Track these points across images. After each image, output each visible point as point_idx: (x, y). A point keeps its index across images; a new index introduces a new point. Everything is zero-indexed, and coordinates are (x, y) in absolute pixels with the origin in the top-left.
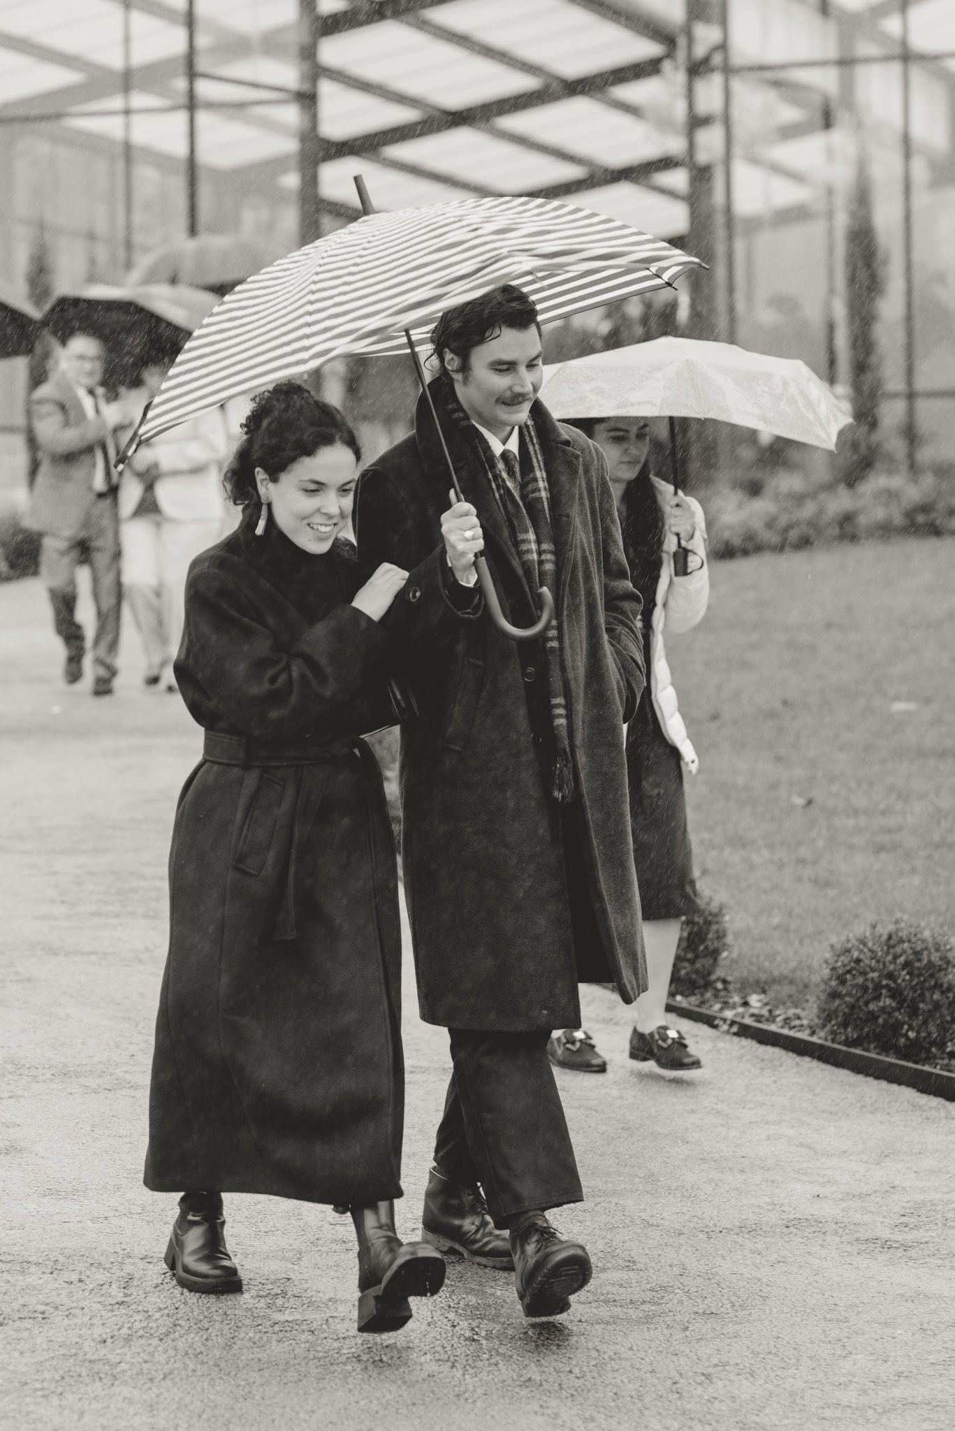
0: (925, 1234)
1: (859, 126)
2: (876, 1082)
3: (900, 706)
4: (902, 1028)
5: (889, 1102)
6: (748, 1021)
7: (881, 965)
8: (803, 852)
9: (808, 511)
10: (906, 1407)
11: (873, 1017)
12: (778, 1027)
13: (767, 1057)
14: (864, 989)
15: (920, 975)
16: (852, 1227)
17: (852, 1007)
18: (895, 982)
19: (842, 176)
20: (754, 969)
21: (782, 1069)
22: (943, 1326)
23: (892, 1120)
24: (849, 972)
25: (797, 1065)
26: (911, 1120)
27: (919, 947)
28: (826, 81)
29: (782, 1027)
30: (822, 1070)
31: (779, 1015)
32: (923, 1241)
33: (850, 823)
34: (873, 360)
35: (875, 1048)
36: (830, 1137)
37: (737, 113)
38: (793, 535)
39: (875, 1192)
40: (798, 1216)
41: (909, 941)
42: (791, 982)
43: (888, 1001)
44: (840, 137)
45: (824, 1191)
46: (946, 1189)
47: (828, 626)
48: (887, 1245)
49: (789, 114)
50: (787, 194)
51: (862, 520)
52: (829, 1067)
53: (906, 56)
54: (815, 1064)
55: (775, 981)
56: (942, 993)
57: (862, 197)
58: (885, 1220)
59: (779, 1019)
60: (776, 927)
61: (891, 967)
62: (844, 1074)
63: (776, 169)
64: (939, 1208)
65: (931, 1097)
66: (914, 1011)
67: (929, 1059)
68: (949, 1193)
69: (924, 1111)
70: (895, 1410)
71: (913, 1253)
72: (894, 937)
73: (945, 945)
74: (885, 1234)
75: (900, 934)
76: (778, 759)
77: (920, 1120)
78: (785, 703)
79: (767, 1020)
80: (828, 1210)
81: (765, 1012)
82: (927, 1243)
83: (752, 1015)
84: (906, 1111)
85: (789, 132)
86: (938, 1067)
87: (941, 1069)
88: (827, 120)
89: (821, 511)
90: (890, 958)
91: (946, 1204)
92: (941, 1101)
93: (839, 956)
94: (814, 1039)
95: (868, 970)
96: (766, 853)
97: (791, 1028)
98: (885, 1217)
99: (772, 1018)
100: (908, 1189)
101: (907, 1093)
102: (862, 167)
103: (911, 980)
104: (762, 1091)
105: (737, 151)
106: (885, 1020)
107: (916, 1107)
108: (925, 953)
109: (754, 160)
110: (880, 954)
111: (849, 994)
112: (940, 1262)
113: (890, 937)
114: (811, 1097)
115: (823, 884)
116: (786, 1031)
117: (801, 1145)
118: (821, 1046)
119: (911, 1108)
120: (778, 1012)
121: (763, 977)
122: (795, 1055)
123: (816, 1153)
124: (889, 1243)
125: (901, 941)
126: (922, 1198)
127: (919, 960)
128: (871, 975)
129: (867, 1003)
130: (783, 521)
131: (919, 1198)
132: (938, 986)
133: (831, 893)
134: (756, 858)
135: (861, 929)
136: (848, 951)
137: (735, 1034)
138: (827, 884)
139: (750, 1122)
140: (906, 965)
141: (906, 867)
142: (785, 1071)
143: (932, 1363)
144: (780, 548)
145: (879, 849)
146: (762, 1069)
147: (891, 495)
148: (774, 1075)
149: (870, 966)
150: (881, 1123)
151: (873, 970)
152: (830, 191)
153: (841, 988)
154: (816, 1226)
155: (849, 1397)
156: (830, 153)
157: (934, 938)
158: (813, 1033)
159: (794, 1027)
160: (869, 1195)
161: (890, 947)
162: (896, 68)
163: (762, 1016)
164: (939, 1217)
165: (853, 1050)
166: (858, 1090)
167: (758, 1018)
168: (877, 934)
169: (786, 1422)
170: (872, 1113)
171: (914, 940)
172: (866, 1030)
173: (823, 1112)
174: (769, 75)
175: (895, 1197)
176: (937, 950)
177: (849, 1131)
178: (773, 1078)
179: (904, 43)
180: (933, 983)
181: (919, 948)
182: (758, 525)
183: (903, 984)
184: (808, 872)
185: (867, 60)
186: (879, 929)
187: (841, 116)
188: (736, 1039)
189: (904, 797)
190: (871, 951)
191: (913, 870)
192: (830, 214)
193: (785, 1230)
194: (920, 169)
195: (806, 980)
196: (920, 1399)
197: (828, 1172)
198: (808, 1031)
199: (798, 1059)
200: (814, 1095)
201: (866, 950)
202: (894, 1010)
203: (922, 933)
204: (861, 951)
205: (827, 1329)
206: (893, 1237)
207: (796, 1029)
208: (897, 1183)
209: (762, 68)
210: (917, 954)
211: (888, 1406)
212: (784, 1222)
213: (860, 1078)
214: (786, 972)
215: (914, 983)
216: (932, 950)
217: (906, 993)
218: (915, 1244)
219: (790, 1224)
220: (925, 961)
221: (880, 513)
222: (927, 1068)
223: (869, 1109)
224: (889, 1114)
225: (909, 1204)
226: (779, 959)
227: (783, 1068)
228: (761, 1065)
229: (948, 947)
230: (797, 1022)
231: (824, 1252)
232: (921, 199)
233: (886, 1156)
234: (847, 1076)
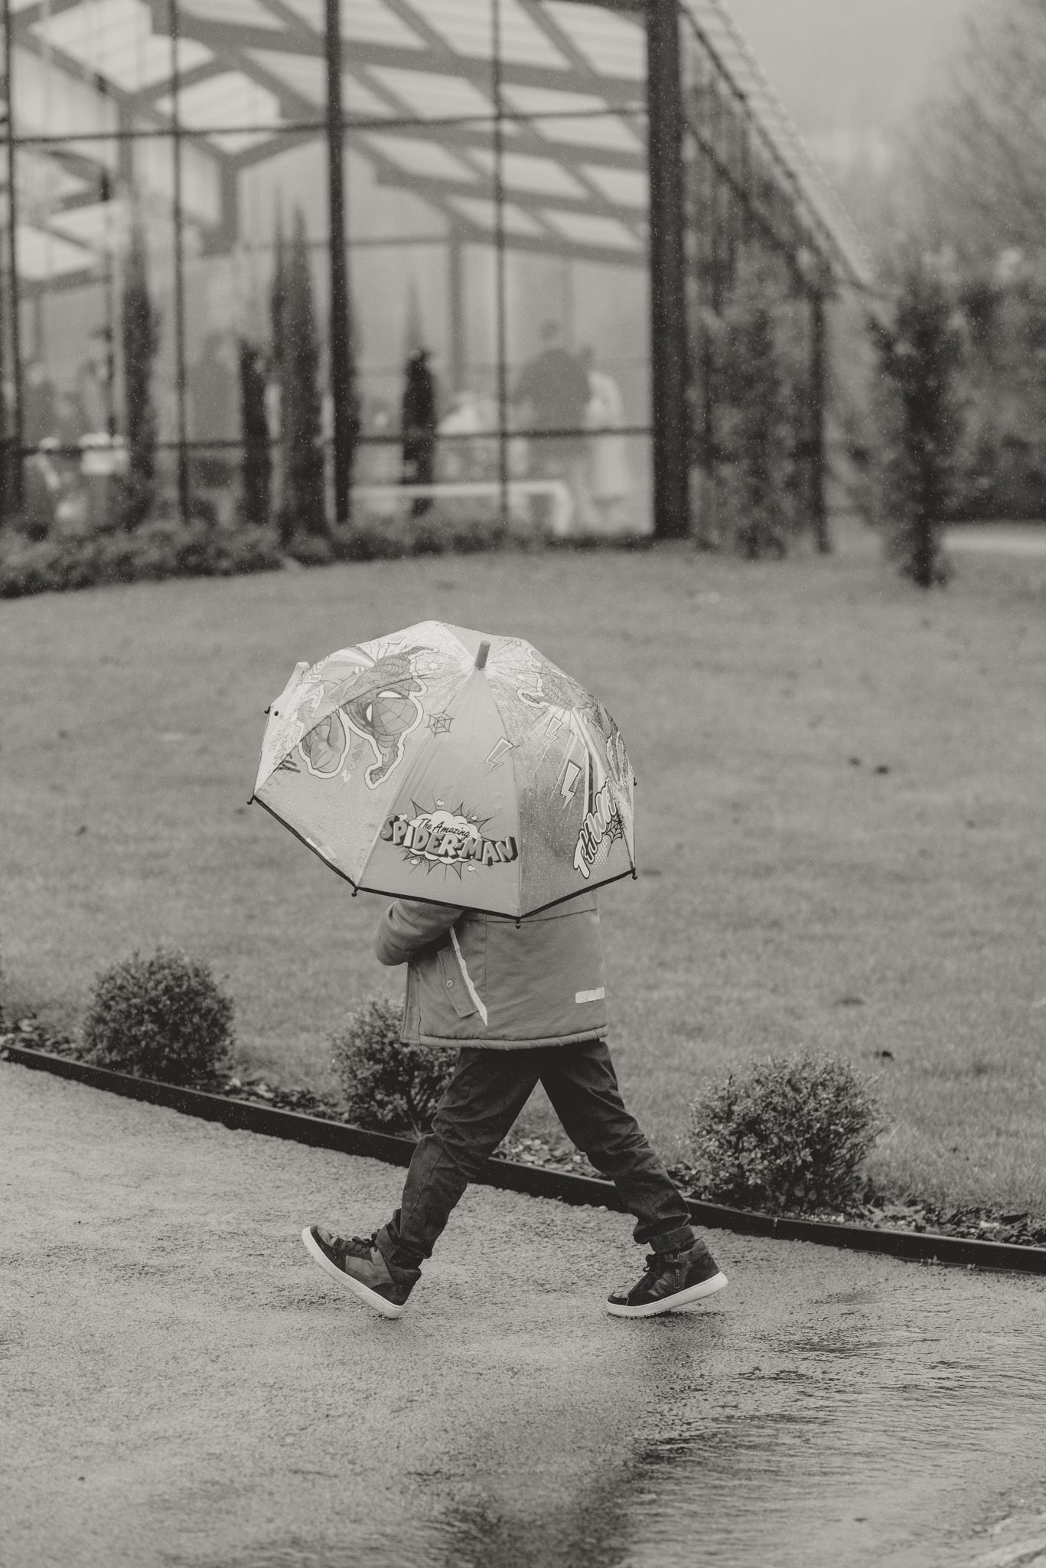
0: (180, 1258)
1: (135, 197)
2: (139, 1104)
3: (169, 737)
4: (164, 1051)
5: (151, 1124)
6: (19, 1046)
7: (143, 992)
8: (76, 878)
9: (88, 551)
10: (157, 1441)
11: (135, 1041)
12: (47, 1051)
13: (36, 1081)
14: (128, 1015)
15: (181, 999)
16: (111, 1253)
17: (116, 1031)
18: (156, 1007)
19: (118, 241)
20: (26, 994)
21: (49, 1093)
22: (195, 1353)
23: (154, 1141)
24: (113, 998)
25: (64, 1088)
26: (171, 1141)
27: (179, 972)
28: (107, 154)
29: (51, 1051)
30: (88, 1093)
31: (48, 1040)
32: (179, 1264)
33: (120, 849)
34: (147, 411)
35: (138, 1070)
36: (93, 1160)
37: (20, 182)
38: (75, 575)
39: (134, 1216)
40: (59, 1244)
41: (170, 967)
42: (61, 1006)
43: (150, 1026)
44: (118, 208)
45: (84, 1217)
46: (203, 1211)
47: (105, 660)
48: (144, 1271)
49: (72, 185)
50: (69, 259)
51: (138, 562)
52: (94, 1090)
53: (177, 133)
54: (82, 1087)
55: (45, 1006)
56: (202, 1017)
57: (137, 259)
58: (144, 1245)
59: (48, 1043)
60: (47, 953)
61: (153, 993)
62: (109, 1097)
63: (62, 236)
64: (196, 1230)
65: (191, 1117)
66: (175, 1035)
67: (189, 1081)
68: (205, 1214)
69: (184, 1131)
70: (146, 1445)
71: (170, 1278)
72: (155, 964)
73: (203, 971)
74: (142, 1258)
75: (161, 961)
76: (54, 788)
77: (180, 1140)
78: (63, 735)
79: (37, 1045)
80: (89, 1236)
81: (35, 1037)
82: (182, 1267)
83: (23, 1040)
84: (167, 1132)
85: (72, 202)
86: (198, 1087)
87: (201, 1090)
88: (105, 191)
89: (100, 552)
90: (151, 984)
91: (203, 1226)
92: (200, 1120)
93: (103, 983)
94: (81, 1063)
95: (131, 996)
96: (40, 880)
97: (60, 1052)
98: (143, 1242)
99: (42, 1043)
100: (166, 1212)
101: (168, 1114)
102: (137, 236)
103: (172, 1005)
104: (29, 1116)
105: (22, 218)
106: (147, 1045)
107: (176, 1127)
108: (186, 978)
109: (39, 226)
110: (142, 980)
111: (113, 1021)
112: (196, 1286)
113: (152, 964)
114: (77, 1121)
115: (92, 909)
116: (54, 1056)
117: (65, 1170)
118: (88, 1069)
119: (171, 1128)
120: (47, 1036)
121: (34, 1001)
122: (62, 1079)
123: (79, 1178)
124: (146, 1269)
125: (162, 967)
126: (180, 1220)
127: (180, 986)
128: (134, 1001)
129: (129, 1029)
130: (66, 561)
131: (175, 1220)
132: (197, 1010)
133: (101, 917)
134: (31, 886)
135: (125, 955)
136: (112, 978)
137: (6, 1059)
138: (98, 909)
139: (16, 1149)
140: (167, 990)
141: (171, 891)
142: (52, 1095)
143: (184, 1394)
144: (63, 587)
145: (146, 874)
146: (31, 1094)
147: (166, 538)
148: (41, 1100)
149: (132, 993)
150: (143, 1144)
151: (135, 996)
152: (108, 257)
153: (105, 1014)
154: (76, 1253)
155: (102, 1433)
156: (109, 221)
157: (192, 963)
158: (79, 1058)
159: (63, 1051)
160: (129, 1219)
161: (152, 973)
162: (167, 143)
163: (32, 1040)
164: (195, 1239)
165: (117, 1073)
166: (121, 1112)
167: (28, 1043)
168: (140, 961)
169: (38, 1463)
170: (134, 1135)
171: (174, 966)
172: (130, 1053)
173: (88, 1135)
174: (51, 147)
175: (154, 1220)
176: (197, 975)
177: (111, 1154)
178: (41, 1103)
179: (174, 119)
180: (192, 1007)
181: (179, 974)
182: (41, 566)
183: (165, 1009)
184: (80, 897)
185: (144, 135)
186: (141, 958)
187: (120, 188)
188: (6, 1064)
189: (171, 824)
190: (133, 977)
191: (178, 895)
192: (107, 279)
193: (46, 1259)
194: (191, 239)
195: (75, 1005)
196: (171, 1432)
197: (90, 1197)
198: (75, 1055)
199: (65, 1083)
200: (80, 1119)
201: (129, 977)
202: (155, 1034)
203: (182, 960)
204: (125, 978)
205: (82, 1361)
206: (151, 1262)
207: (64, 1054)
208: (156, 1205)
209: (46, 140)
210: (178, 979)
211: (140, 1442)
212: (45, 1251)
213: (124, 1099)
214: (55, 997)
215: (174, 1008)
216: (192, 976)
217: (166, 1017)
218: (171, 1269)
219: (51, 1253)
220: (185, 987)
221: (154, 555)
222: (187, 1089)
223: (132, 1131)
224: (150, 1135)
225: (167, 1228)
226: (50, 984)
227: (51, 1092)
228: (30, 1090)
229: (206, 972)
230: (65, 1046)
231: (83, 1282)
232: (193, 266)
233: (147, 1179)
234: (112, 1098)
